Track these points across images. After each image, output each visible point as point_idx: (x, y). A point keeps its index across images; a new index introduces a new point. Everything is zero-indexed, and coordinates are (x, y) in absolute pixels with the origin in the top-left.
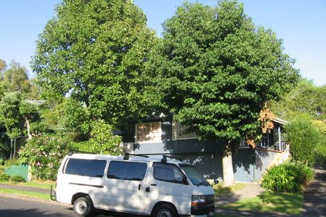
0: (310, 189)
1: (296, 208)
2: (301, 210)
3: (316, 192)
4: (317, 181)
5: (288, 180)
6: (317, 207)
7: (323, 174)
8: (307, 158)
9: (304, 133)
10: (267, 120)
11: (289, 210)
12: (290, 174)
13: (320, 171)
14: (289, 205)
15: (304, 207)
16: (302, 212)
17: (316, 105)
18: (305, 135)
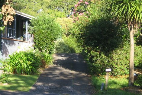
0: (47, 72)
1: (27, 87)
2: (31, 88)
3: (51, 74)
4: (55, 65)
5: (27, 64)
6: (46, 85)
7: (63, 61)
8: (48, 47)
9: (47, 27)
10: (8, 14)
11: (20, 89)
12: (28, 60)
13: (61, 58)
14: (22, 85)
15: (34, 86)
16: (30, 90)
17: (71, 6)
18: (48, 29)
